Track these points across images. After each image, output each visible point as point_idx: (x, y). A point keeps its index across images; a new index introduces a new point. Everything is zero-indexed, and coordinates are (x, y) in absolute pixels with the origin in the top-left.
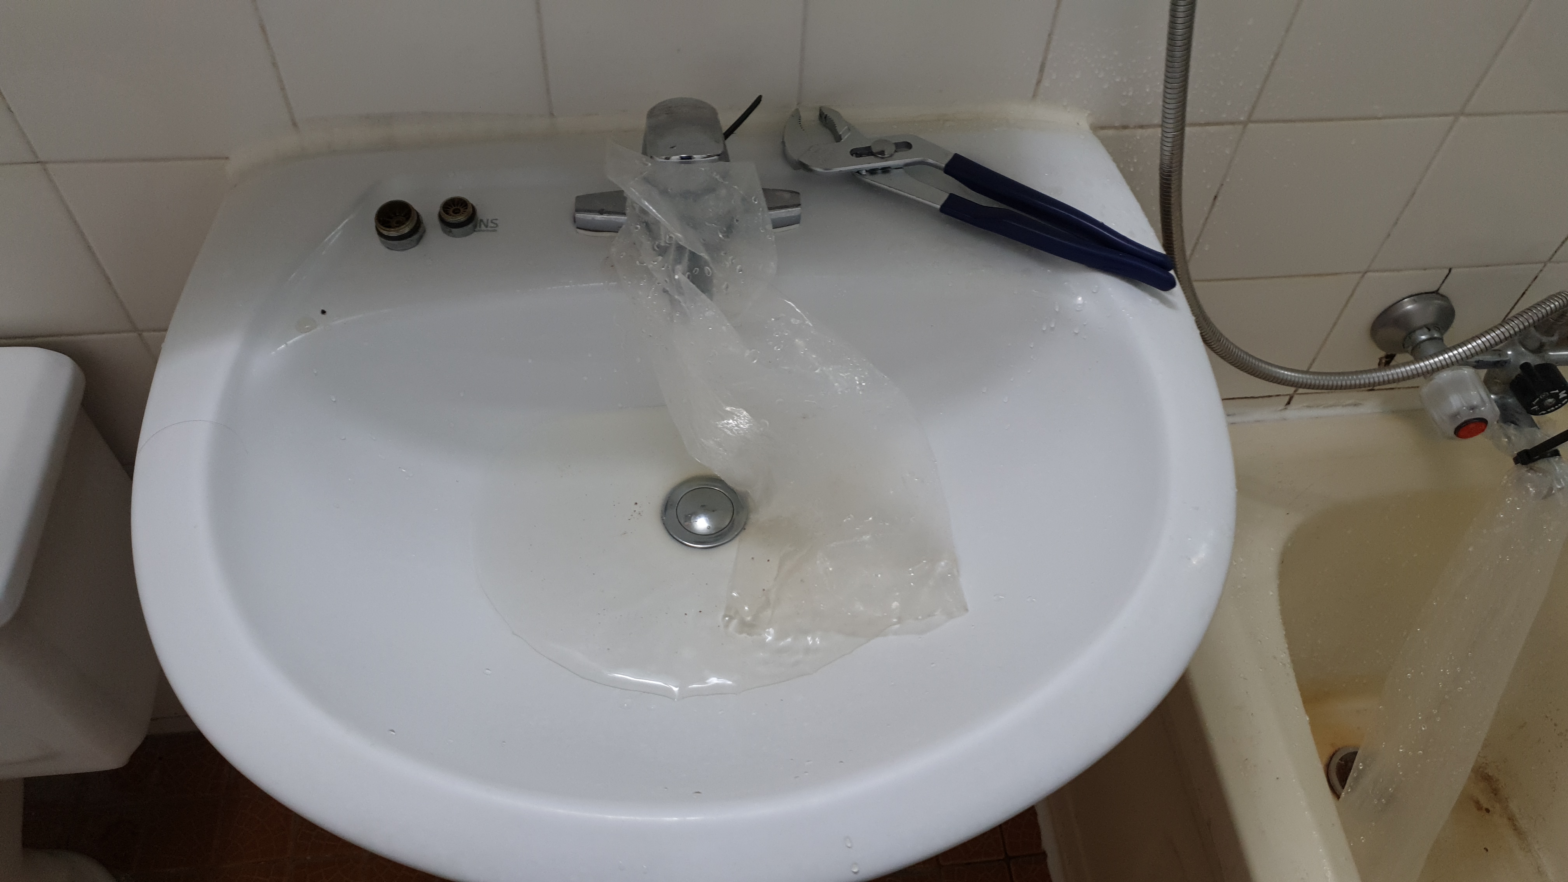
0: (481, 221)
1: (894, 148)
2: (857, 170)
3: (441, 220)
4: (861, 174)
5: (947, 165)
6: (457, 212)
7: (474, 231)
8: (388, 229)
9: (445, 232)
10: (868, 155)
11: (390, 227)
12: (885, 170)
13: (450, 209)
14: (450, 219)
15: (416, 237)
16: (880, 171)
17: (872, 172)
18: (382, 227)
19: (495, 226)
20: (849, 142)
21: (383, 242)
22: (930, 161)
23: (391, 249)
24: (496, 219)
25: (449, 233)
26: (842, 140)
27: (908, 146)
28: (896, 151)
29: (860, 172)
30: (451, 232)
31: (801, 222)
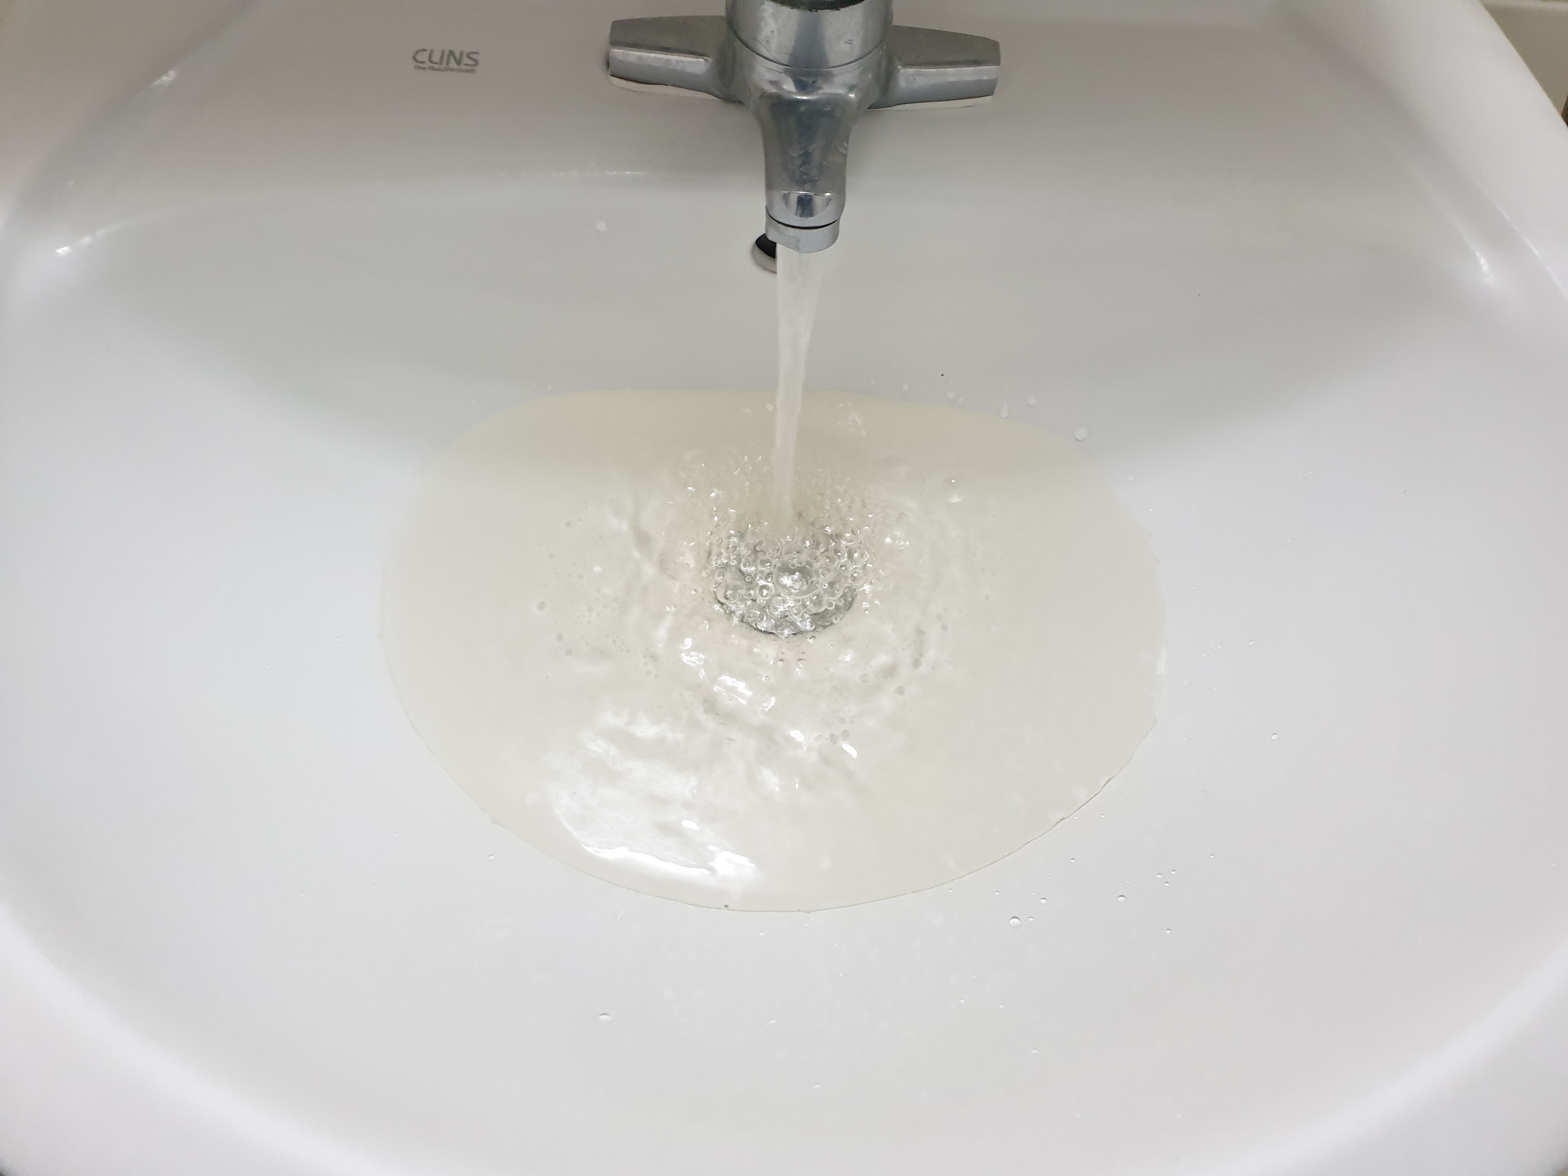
31: (996, 92)
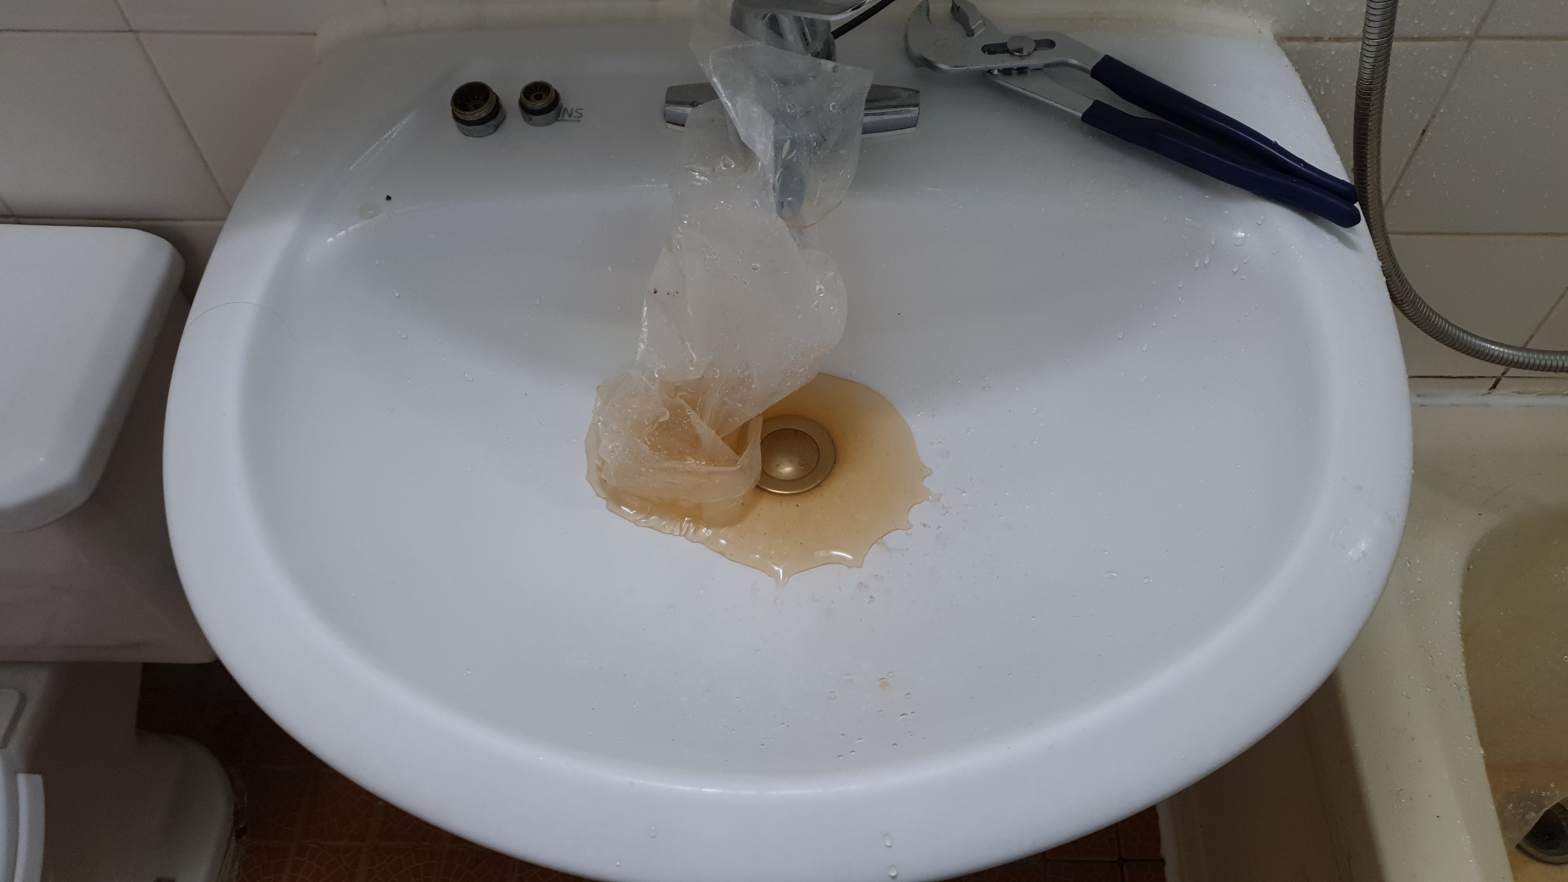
0: (566, 109)
1: (1033, 45)
2: (988, 69)
3: (522, 105)
4: (992, 74)
5: (1094, 68)
6: (538, 98)
7: (557, 120)
8: (463, 112)
9: (525, 119)
10: (1003, 52)
11: (467, 110)
12: (1022, 71)
13: (532, 94)
14: (530, 105)
15: (493, 122)
16: (1015, 71)
17: (1006, 72)
18: (458, 110)
19: (579, 115)
20: (982, 37)
21: (458, 127)
22: (1074, 62)
23: (467, 135)
24: (582, 109)
25: (528, 121)
26: (975, 36)
27: (1051, 44)
28: (1035, 50)
29: (992, 72)
30: (531, 119)
31: (918, 125)
